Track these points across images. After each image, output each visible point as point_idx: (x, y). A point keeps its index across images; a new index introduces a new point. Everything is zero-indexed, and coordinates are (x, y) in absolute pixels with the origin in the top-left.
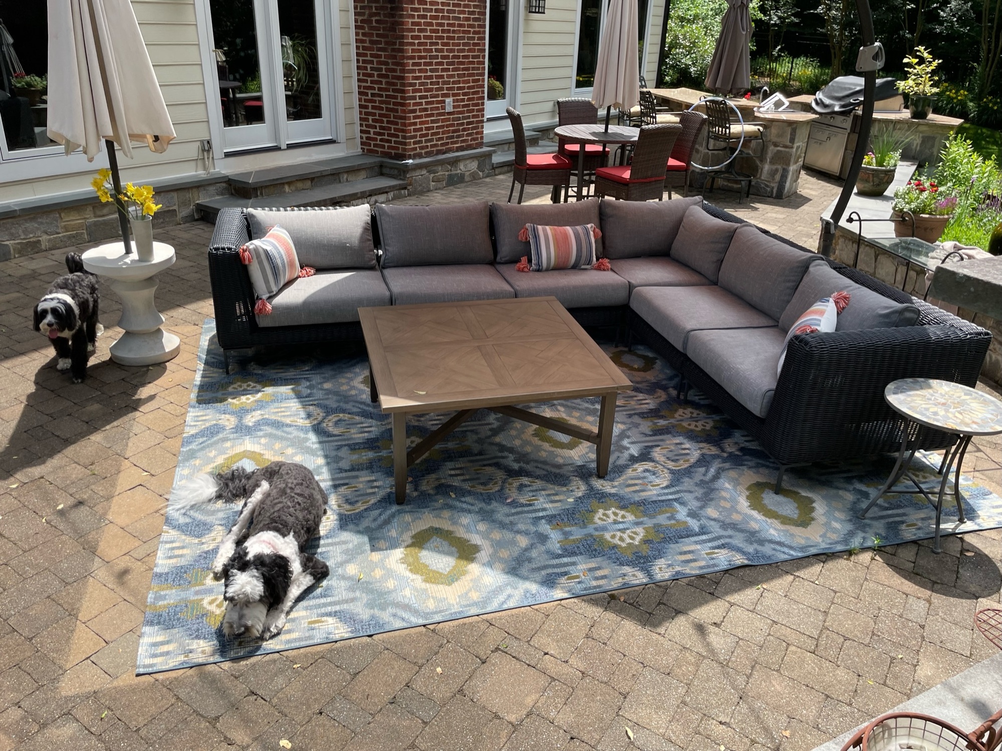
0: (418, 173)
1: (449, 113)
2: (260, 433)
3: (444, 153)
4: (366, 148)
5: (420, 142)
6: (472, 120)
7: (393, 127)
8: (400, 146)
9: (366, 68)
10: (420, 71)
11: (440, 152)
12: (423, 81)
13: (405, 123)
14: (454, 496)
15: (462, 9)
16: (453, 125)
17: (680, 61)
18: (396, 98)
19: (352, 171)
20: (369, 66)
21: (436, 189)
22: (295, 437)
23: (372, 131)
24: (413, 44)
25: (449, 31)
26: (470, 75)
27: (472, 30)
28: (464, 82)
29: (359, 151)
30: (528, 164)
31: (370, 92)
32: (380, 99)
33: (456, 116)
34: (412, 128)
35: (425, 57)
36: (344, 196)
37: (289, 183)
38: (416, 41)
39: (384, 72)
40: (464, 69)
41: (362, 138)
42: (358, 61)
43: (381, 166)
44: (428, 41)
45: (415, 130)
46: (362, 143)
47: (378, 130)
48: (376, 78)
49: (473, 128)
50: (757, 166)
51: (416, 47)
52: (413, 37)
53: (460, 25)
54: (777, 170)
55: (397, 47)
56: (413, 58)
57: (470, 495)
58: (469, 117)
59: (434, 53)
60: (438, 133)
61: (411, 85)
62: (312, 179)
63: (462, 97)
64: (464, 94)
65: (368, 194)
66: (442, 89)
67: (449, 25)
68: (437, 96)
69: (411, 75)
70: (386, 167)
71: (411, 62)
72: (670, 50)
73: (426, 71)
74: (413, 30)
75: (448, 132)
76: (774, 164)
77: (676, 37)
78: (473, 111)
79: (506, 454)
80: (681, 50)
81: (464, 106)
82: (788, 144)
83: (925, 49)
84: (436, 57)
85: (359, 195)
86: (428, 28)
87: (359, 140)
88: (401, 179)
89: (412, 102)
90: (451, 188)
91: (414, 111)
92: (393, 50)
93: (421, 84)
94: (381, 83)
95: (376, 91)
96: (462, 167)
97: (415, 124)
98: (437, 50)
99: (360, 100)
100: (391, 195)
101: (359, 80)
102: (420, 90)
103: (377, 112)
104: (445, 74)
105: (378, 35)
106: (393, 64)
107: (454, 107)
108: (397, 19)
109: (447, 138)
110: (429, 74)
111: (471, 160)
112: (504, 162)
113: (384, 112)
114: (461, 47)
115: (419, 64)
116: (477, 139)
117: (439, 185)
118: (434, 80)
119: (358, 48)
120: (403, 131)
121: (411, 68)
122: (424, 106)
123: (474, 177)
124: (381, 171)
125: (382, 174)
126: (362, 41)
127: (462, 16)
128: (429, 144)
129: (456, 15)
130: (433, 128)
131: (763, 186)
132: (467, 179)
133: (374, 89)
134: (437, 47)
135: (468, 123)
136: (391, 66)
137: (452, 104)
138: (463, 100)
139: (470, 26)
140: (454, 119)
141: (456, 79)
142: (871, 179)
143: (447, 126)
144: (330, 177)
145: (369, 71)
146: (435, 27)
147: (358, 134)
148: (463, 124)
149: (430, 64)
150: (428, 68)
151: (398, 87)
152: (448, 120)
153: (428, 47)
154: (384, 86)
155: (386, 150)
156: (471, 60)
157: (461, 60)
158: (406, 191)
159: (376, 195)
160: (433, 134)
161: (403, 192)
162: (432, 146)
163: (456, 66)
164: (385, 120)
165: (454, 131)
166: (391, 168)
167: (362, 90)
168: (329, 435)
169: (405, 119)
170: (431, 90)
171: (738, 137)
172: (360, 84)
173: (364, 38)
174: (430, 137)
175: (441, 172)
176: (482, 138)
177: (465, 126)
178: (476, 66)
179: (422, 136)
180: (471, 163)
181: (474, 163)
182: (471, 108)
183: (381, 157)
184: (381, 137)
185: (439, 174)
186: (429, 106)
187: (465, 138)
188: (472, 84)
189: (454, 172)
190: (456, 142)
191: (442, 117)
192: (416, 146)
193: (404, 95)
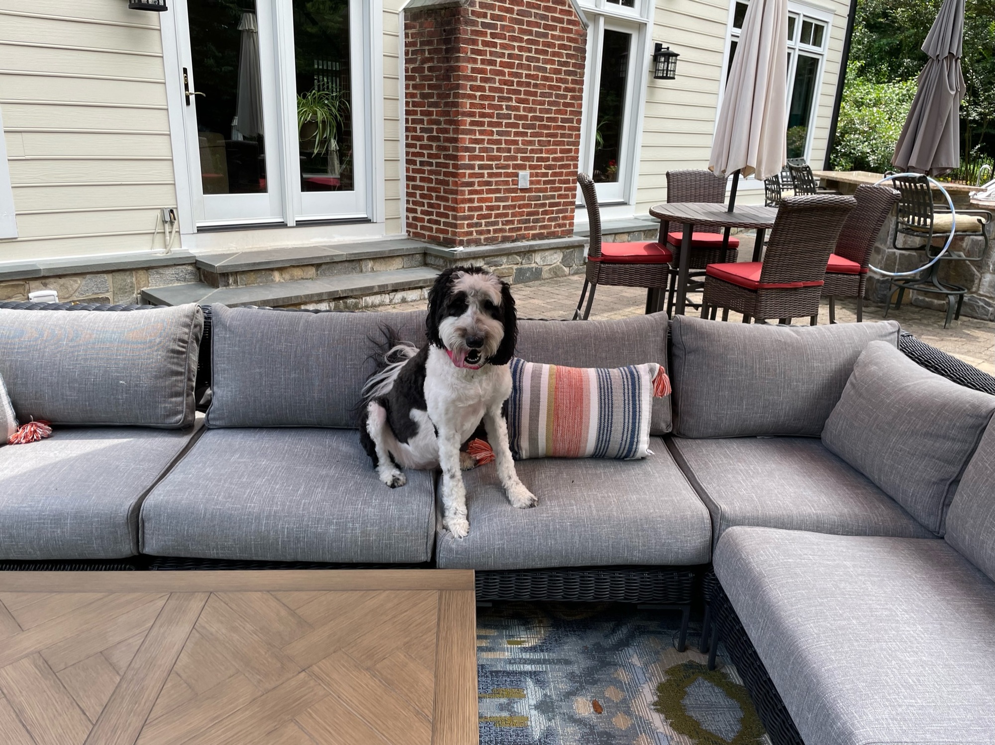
1: (524, 190)
3: (513, 241)
4: (412, 230)
5: (478, 225)
6: (557, 200)
7: (442, 204)
8: (450, 229)
9: (415, 130)
10: (482, 132)
11: (505, 239)
12: (486, 145)
13: (456, 199)
15: (549, 57)
17: (854, 149)
18: (447, 166)
19: (384, 257)
20: (418, 127)
23: (419, 209)
24: (472, 97)
25: (528, 84)
26: (556, 143)
27: (563, 86)
28: (548, 151)
29: (403, 234)
30: (603, 255)
31: (418, 159)
32: (429, 168)
33: (533, 194)
34: (467, 206)
35: (490, 115)
36: (352, 290)
37: (281, 269)
38: (478, 94)
39: (435, 134)
40: (548, 135)
41: (408, 218)
42: (407, 121)
43: (425, 254)
44: (497, 95)
45: (471, 209)
46: (408, 225)
47: (426, 208)
48: (425, 142)
49: (559, 211)
50: (973, 275)
51: (477, 101)
52: (473, 88)
53: (545, 79)
55: (451, 100)
56: (472, 114)
58: (553, 197)
59: (505, 111)
60: (506, 215)
61: (467, 149)
62: (318, 266)
63: (544, 171)
64: (547, 167)
65: (390, 288)
66: (514, 158)
67: (529, 76)
68: (507, 167)
69: (468, 137)
70: (431, 255)
71: (468, 119)
72: (843, 135)
73: (491, 133)
74: (474, 79)
75: (521, 214)
77: (852, 121)
78: (560, 189)
80: (857, 136)
81: (548, 182)
84: (508, 116)
85: (376, 290)
86: (497, 78)
87: (404, 221)
89: (468, 172)
90: (521, 286)
91: (471, 184)
92: (446, 105)
93: (483, 150)
94: (431, 147)
95: (426, 159)
96: (538, 260)
97: (471, 201)
98: (508, 107)
99: (408, 170)
101: (408, 145)
102: (481, 157)
103: (426, 185)
104: (520, 139)
105: (430, 86)
106: (446, 122)
107: (531, 182)
108: (452, 64)
109: (519, 222)
110: (495, 137)
111: (552, 252)
113: (433, 185)
114: (546, 106)
115: (481, 124)
116: (565, 225)
118: (503, 146)
119: (407, 103)
120: (454, 209)
121: (468, 127)
122: (486, 179)
123: (555, 273)
124: (425, 261)
125: (426, 264)
126: (412, 95)
127: (548, 66)
128: (491, 228)
129: (540, 64)
130: (498, 207)
131: (981, 304)
132: (545, 275)
133: (424, 155)
134: (510, 104)
135: (551, 205)
136: (443, 126)
137: (529, 179)
138: (546, 175)
139: (560, 80)
140: (531, 198)
141: (536, 147)
143: (520, 207)
144: (346, 264)
145: (419, 133)
146: (507, 78)
147: (404, 214)
148: (544, 205)
149: (499, 124)
150: (495, 130)
151: (451, 152)
152: (523, 198)
153: (496, 102)
154: (434, 152)
155: (434, 233)
156: (560, 124)
157: (544, 123)
159: (404, 290)
160: (499, 216)
162: (495, 231)
163: (537, 130)
164: (434, 194)
165: (529, 214)
166: (436, 257)
167: (410, 158)
169: (457, 194)
170: (498, 158)
171: (945, 231)
172: (408, 150)
173: (415, 92)
174: (493, 219)
175: (506, 265)
176: (572, 224)
177: (547, 208)
178: (567, 132)
179: (481, 216)
180: (551, 255)
181: (556, 256)
182: (557, 185)
183: (428, 243)
184: (428, 217)
185: (503, 267)
186: (493, 180)
187: (546, 223)
188: (559, 155)
189: (526, 266)
190: (532, 228)
191: (513, 195)
192: (472, 229)
193: (456, 162)
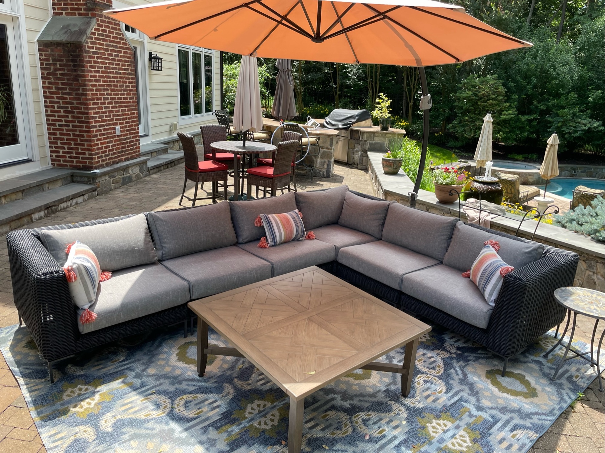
0: (103, 179)
1: (119, 136)
2: (126, 437)
3: (117, 163)
4: (56, 163)
5: (102, 157)
6: (132, 139)
7: (80, 147)
8: (87, 161)
9: (53, 107)
10: (98, 108)
11: (115, 163)
12: (101, 115)
13: (90, 144)
14: (327, 448)
15: (121, 67)
16: (121, 144)
17: (233, 100)
18: (82, 127)
19: (52, 181)
20: (56, 106)
21: (115, 189)
22: (160, 431)
23: (61, 151)
24: (92, 90)
25: (114, 81)
26: (129, 110)
27: (128, 81)
28: (126, 115)
29: (50, 166)
30: (200, 169)
31: (57, 123)
32: (67, 128)
33: (122, 137)
34: (96, 147)
35: (100, 99)
36: (54, 202)
37: (5, 196)
38: (94, 88)
39: (69, 109)
40: (125, 106)
41: (51, 156)
42: (45, 102)
43: (72, 176)
44: (102, 88)
45: (98, 149)
46: (52, 160)
47: (66, 150)
48: (62, 114)
49: (134, 145)
50: (313, 160)
51: (94, 92)
52: (92, 86)
53: (121, 78)
54: (325, 162)
55: (81, 92)
56: (93, 99)
57: (337, 442)
58: (130, 138)
59: (106, 96)
60: (112, 150)
61: (93, 118)
62: (23, 191)
63: (125, 125)
64: (127, 123)
65: (71, 198)
66: (112, 120)
67: (114, 77)
68: (110, 125)
69: (92, 111)
70: (77, 176)
71: (92, 102)
72: (226, 93)
73: (102, 108)
74: (92, 81)
75: (119, 148)
76: (322, 159)
77: (228, 86)
78: (132, 133)
79: (332, 396)
80: (232, 94)
81: (127, 131)
82: (329, 147)
83: (384, 95)
84: (107, 99)
85: (65, 200)
86: (101, 79)
87: (49, 158)
88: (90, 184)
89: (95, 129)
90: (125, 186)
91: (96, 136)
92: (77, 94)
93: (99, 117)
94: (68, 117)
95: (64, 123)
96: (130, 172)
97: (97, 144)
98: (108, 94)
99: (49, 129)
100: (86, 197)
101: (47, 115)
102: (99, 122)
103: (65, 137)
104: (114, 110)
105: (62, 84)
106: (77, 103)
107: (121, 131)
108: (79, 73)
109: (119, 153)
110: (104, 110)
111: (135, 166)
112: (155, 166)
113: (71, 137)
114: (122, 92)
115: (97, 104)
116: (136, 152)
117: (117, 185)
118: (107, 114)
119: (45, 92)
120: (89, 150)
121: (92, 106)
122: (102, 132)
123: (138, 177)
124: (72, 179)
125: (73, 181)
126: (48, 88)
127: (121, 71)
128: (107, 158)
129: (118, 71)
130: (109, 147)
131: (318, 171)
132: (134, 179)
133: (61, 121)
134: (108, 92)
135: (131, 142)
136: (75, 105)
137: (120, 129)
138: (126, 127)
139: (126, 78)
140: (122, 140)
141: (121, 113)
142: (392, 166)
143: (118, 145)
144: (36, 188)
145: (56, 109)
146: (105, 79)
147: (48, 154)
148: (127, 143)
149: (104, 103)
150: (103, 106)
151: (84, 119)
152: (118, 140)
153: (102, 92)
154: (70, 119)
155: (75, 164)
156: (128, 100)
157: (122, 100)
158: (96, 192)
159: (76, 197)
160: (110, 151)
161: (94, 193)
162: (109, 159)
163: (120, 104)
164: (73, 143)
165: (122, 148)
166: (81, 177)
167: (50, 122)
168: (189, 420)
169: (90, 142)
170: (106, 121)
172: (48, 118)
173: (50, 86)
174: (108, 153)
175: (118, 177)
176: (139, 151)
177: (129, 144)
178: (132, 104)
179: (103, 152)
180: (135, 168)
181: (137, 168)
182: (131, 131)
183: (71, 169)
184: (69, 155)
185: (116, 178)
186: (106, 132)
187: (129, 152)
188: (130, 116)
189: (125, 176)
190: (124, 155)
191: (114, 139)
192: (99, 160)
193: (88, 125)
